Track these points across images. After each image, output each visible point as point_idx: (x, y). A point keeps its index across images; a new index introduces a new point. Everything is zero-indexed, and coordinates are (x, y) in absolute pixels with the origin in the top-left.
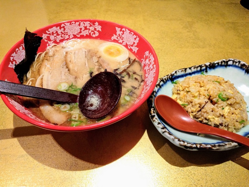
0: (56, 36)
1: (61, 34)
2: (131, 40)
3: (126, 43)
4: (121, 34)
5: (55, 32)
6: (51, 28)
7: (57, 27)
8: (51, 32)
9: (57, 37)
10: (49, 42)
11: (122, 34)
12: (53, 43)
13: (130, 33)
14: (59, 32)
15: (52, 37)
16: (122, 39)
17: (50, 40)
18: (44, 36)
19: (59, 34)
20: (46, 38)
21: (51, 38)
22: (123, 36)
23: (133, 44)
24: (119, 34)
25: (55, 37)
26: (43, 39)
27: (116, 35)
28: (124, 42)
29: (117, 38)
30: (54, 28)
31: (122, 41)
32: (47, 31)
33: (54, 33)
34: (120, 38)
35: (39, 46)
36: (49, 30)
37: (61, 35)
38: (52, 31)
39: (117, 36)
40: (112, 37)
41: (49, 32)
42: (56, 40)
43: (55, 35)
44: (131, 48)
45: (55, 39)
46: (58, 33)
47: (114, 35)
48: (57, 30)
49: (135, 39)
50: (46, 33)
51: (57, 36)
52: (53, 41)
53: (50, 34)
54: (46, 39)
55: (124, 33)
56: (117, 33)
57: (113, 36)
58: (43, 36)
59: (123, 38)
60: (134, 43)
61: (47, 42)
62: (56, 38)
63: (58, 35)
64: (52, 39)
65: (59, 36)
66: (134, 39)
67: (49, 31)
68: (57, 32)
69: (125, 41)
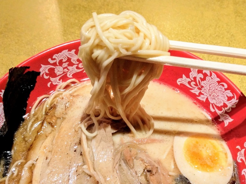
0: (66, 68)
1: (78, 63)
2: (220, 97)
3: (207, 99)
4: (198, 79)
5: (66, 60)
6: (57, 54)
7: (70, 50)
8: (57, 61)
9: (68, 69)
10: (52, 79)
11: (201, 78)
12: (59, 80)
13: (219, 82)
14: (74, 59)
15: (59, 70)
16: (200, 89)
17: (55, 76)
18: (44, 70)
19: (74, 62)
20: (47, 72)
21: (56, 71)
22: (203, 83)
23: (221, 106)
24: (193, 77)
25: (64, 68)
26: (41, 74)
27: (188, 76)
28: (203, 94)
29: (189, 83)
30: (65, 52)
31: (199, 91)
32: (50, 60)
33: (64, 61)
34: (196, 85)
35: (32, 89)
36: (54, 57)
37: (77, 65)
38: (60, 59)
39: (189, 80)
40: (179, 80)
41: (54, 61)
42: (66, 74)
43: (65, 65)
44: (215, 111)
45: (64, 72)
46: (72, 61)
47: (184, 76)
48: (69, 56)
49: (230, 99)
50: (49, 63)
51: (68, 67)
52: (60, 77)
53: (55, 64)
54: (47, 75)
55: (207, 78)
56: (190, 74)
57: (182, 77)
58: (41, 70)
59: (202, 87)
60: (225, 105)
61: (49, 78)
62: (66, 70)
63: (71, 64)
64: (58, 73)
65: (72, 66)
66: (227, 98)
67: (55, 59)
68: (69, 60)
69: (205, 94)
